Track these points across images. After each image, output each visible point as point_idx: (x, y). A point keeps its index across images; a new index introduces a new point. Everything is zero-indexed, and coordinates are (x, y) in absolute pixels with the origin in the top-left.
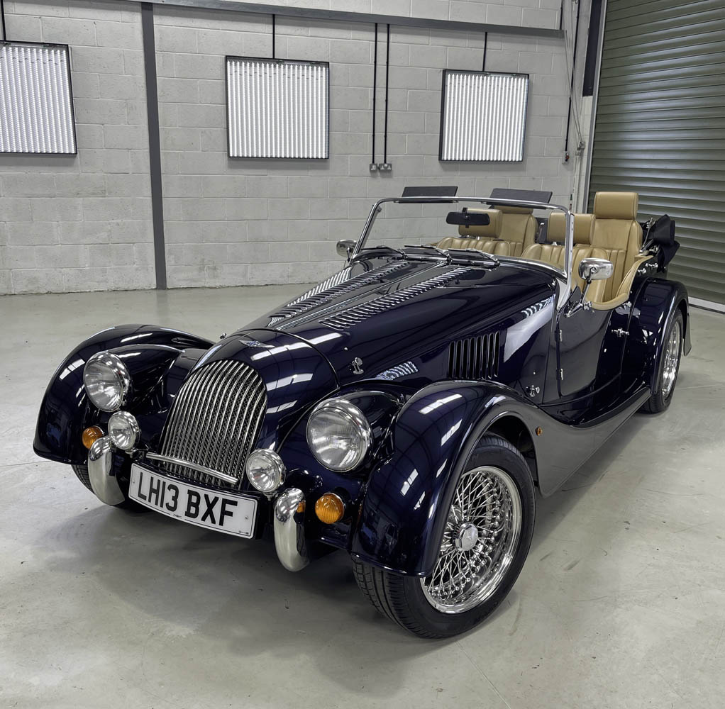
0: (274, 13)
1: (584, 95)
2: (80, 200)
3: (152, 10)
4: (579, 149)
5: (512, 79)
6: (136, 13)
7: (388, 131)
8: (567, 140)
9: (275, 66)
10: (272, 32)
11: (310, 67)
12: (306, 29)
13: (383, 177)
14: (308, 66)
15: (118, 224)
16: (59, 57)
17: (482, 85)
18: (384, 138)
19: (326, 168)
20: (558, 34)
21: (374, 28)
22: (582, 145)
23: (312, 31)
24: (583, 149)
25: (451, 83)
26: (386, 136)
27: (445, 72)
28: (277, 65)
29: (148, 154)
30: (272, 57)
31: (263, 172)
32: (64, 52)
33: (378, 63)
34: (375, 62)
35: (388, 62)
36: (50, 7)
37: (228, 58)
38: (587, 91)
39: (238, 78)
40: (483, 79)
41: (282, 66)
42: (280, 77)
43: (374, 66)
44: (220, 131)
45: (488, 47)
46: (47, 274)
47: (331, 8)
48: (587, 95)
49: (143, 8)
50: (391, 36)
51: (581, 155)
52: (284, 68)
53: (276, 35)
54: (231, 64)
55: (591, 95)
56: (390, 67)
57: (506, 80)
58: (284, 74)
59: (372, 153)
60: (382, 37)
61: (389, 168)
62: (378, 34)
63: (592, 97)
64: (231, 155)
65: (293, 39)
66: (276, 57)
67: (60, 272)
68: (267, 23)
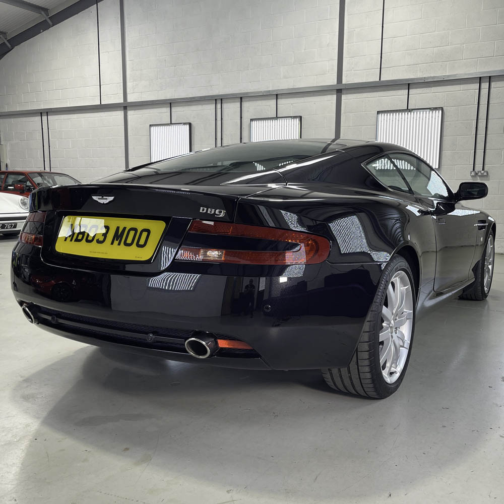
0: (409, 83)
3: (341, 92)
6: (334, 95)
7: (487, 148)
10: (407, 94)
11: (431, 112)
12: (430, 88)
13: (482, 180)
16: (297, 121)
21: (479, 80)
23: (433, 89)
26: (484, 152)
28: (409, 113)
30: (406, 108)
32: (300, 119)
34: (479, 103)
35: (488, 103)
37: (378, 112)
42: (410, 120)
43: (477, 106)
49: (337, 92)
50: (492, 83)
52: (414, 114)
53: (410, 96)
54: (381, 116)
56: (490, 105)
59: (473, 164)
60: (485, 86)
61: (485, 174)
65: (421, 96)
66: (409, 108)
68: (405, 89)
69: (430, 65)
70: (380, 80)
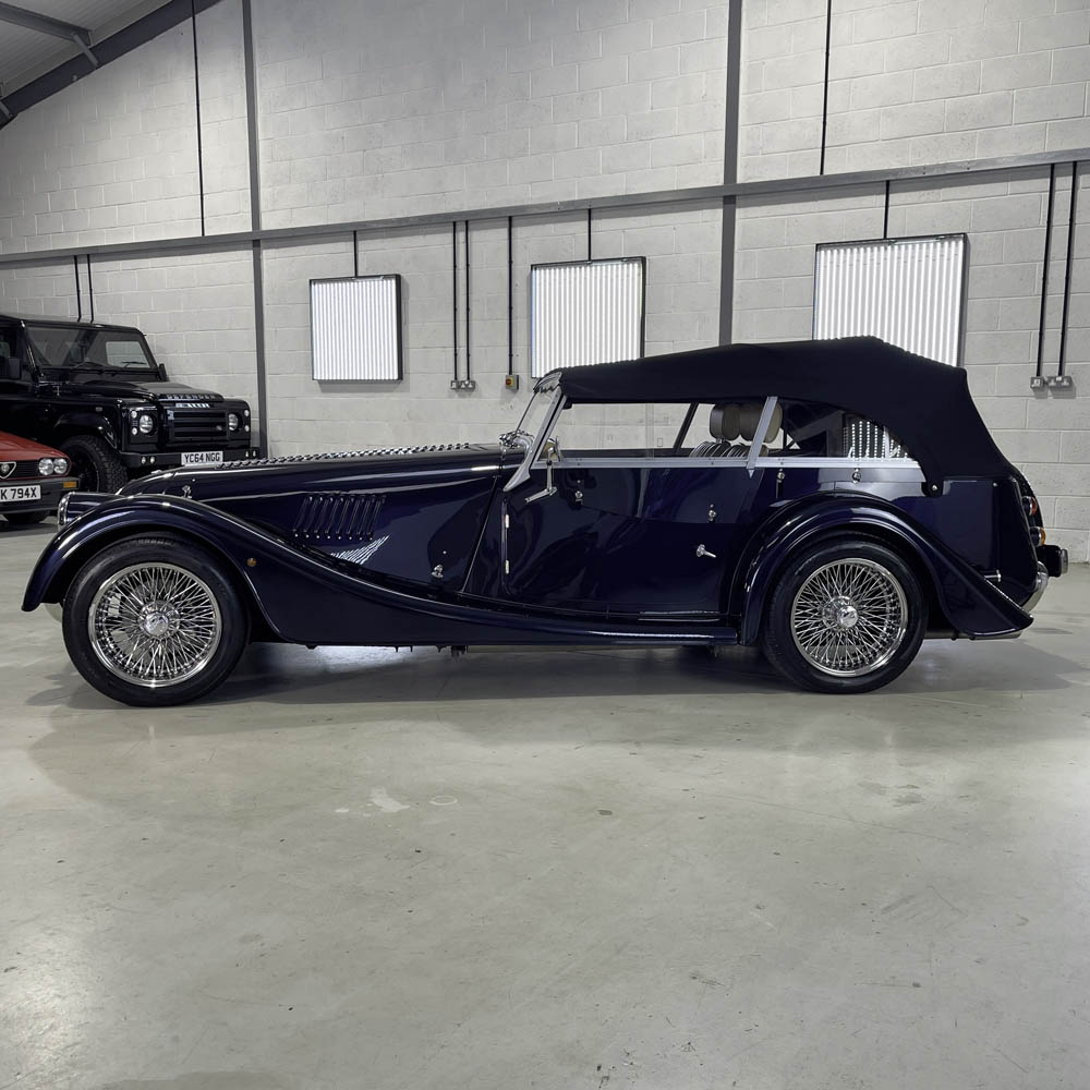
0: (888, 179)
3: (735, 202)
7: (1069, 324)
9: (886, 249)
11: (939, 244)
12: (936, 191)
13: (1054, 397)
18: (1060, 336)
21: (1048, 173)
23: (944, 193)
26: (1063, 334)
28: (889, 248)
33: (1053, 224)
34: (1049, 223)
35: (1072, 221)
37: (819, 247)
41: (896, 247)
43: (1046, 229)
49: (724, 203)
50: (1080, 179)
52: (899, 248)
53: (890, 208)
54: (826, 254)
58: (899, 258)
59: (1036, 361)
60: (1063, 183)
61: (1065, 383)
68: (880, 194)
69: (935, 139)
70: (822, 173)
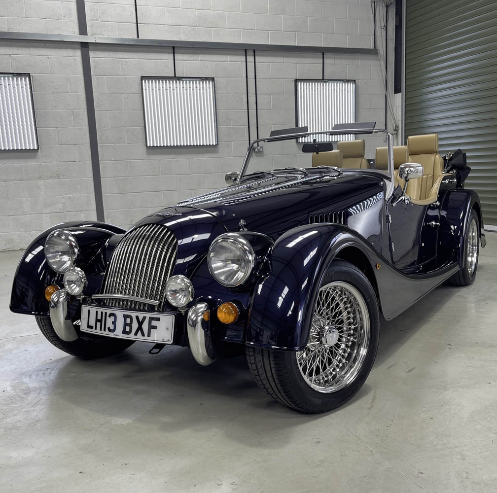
0: (173, 46)
1: (395, 93)
2: (41, 182)
3: (88, 48)
4: (395, 130)
5: (344, 84)
6: (77, 50)
7: (259, 124)
8: (386, 125)
9: (176, 82)
10: (173, 59)
11: (201, 82)
12: (197, 56)
13: (257, 156)
14: (200, 81)
15: (70, 198)
16: (24, 82)
17: (323, 89)
18: (256, 129)
19: (216, 152)
20: (374, 52)
21: (244, 53)
22: (397, 127)
23: (201, 57)
24: (398, 130)
25: (301, 89)
26: (257, 128)
27: (296, 81)
28: (178, 82)
29: (90, 147)
30: (174, 76)
31: (171, 156)
32: (27, 78)
33: (248, 77)
34: (247, 76)
35: (255, 76)
36: (16, 48)
37: (143, 78)
38: (397, 90)
39: (151, 91)
40: (323, 85)
41: (181, 82)
42: (180, 90)
43: (246, 79)
44: (140, 129)
45: (325, 62)
46: (20, 236)
47: (213, 40)
48: (398, 93)
49: (81, 47)
50: (257, 58)
51: (397, 134)
52: (183, 83)
53: (176, 61)
54: (145, 82)
55: (401, 92)
56: (257, 79)
57: (339, 85)
58: (183, 87)
59: (248, 140)
60: (250, 59)
61: (261, 150)
62: (248, 57)
63: (401, 93)
64: (148, 145)
65: (187, 63)
66: (176, 76)
67: (29, 234)
68: (169, 53)
69: (194, 29)
70: (138, 37)
